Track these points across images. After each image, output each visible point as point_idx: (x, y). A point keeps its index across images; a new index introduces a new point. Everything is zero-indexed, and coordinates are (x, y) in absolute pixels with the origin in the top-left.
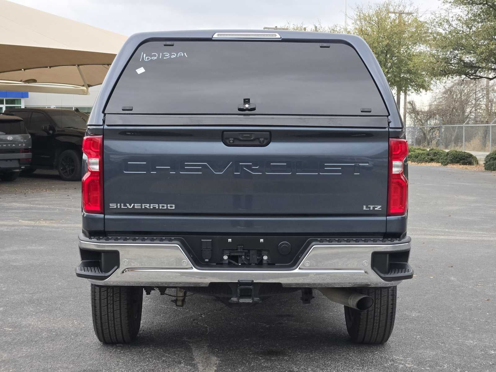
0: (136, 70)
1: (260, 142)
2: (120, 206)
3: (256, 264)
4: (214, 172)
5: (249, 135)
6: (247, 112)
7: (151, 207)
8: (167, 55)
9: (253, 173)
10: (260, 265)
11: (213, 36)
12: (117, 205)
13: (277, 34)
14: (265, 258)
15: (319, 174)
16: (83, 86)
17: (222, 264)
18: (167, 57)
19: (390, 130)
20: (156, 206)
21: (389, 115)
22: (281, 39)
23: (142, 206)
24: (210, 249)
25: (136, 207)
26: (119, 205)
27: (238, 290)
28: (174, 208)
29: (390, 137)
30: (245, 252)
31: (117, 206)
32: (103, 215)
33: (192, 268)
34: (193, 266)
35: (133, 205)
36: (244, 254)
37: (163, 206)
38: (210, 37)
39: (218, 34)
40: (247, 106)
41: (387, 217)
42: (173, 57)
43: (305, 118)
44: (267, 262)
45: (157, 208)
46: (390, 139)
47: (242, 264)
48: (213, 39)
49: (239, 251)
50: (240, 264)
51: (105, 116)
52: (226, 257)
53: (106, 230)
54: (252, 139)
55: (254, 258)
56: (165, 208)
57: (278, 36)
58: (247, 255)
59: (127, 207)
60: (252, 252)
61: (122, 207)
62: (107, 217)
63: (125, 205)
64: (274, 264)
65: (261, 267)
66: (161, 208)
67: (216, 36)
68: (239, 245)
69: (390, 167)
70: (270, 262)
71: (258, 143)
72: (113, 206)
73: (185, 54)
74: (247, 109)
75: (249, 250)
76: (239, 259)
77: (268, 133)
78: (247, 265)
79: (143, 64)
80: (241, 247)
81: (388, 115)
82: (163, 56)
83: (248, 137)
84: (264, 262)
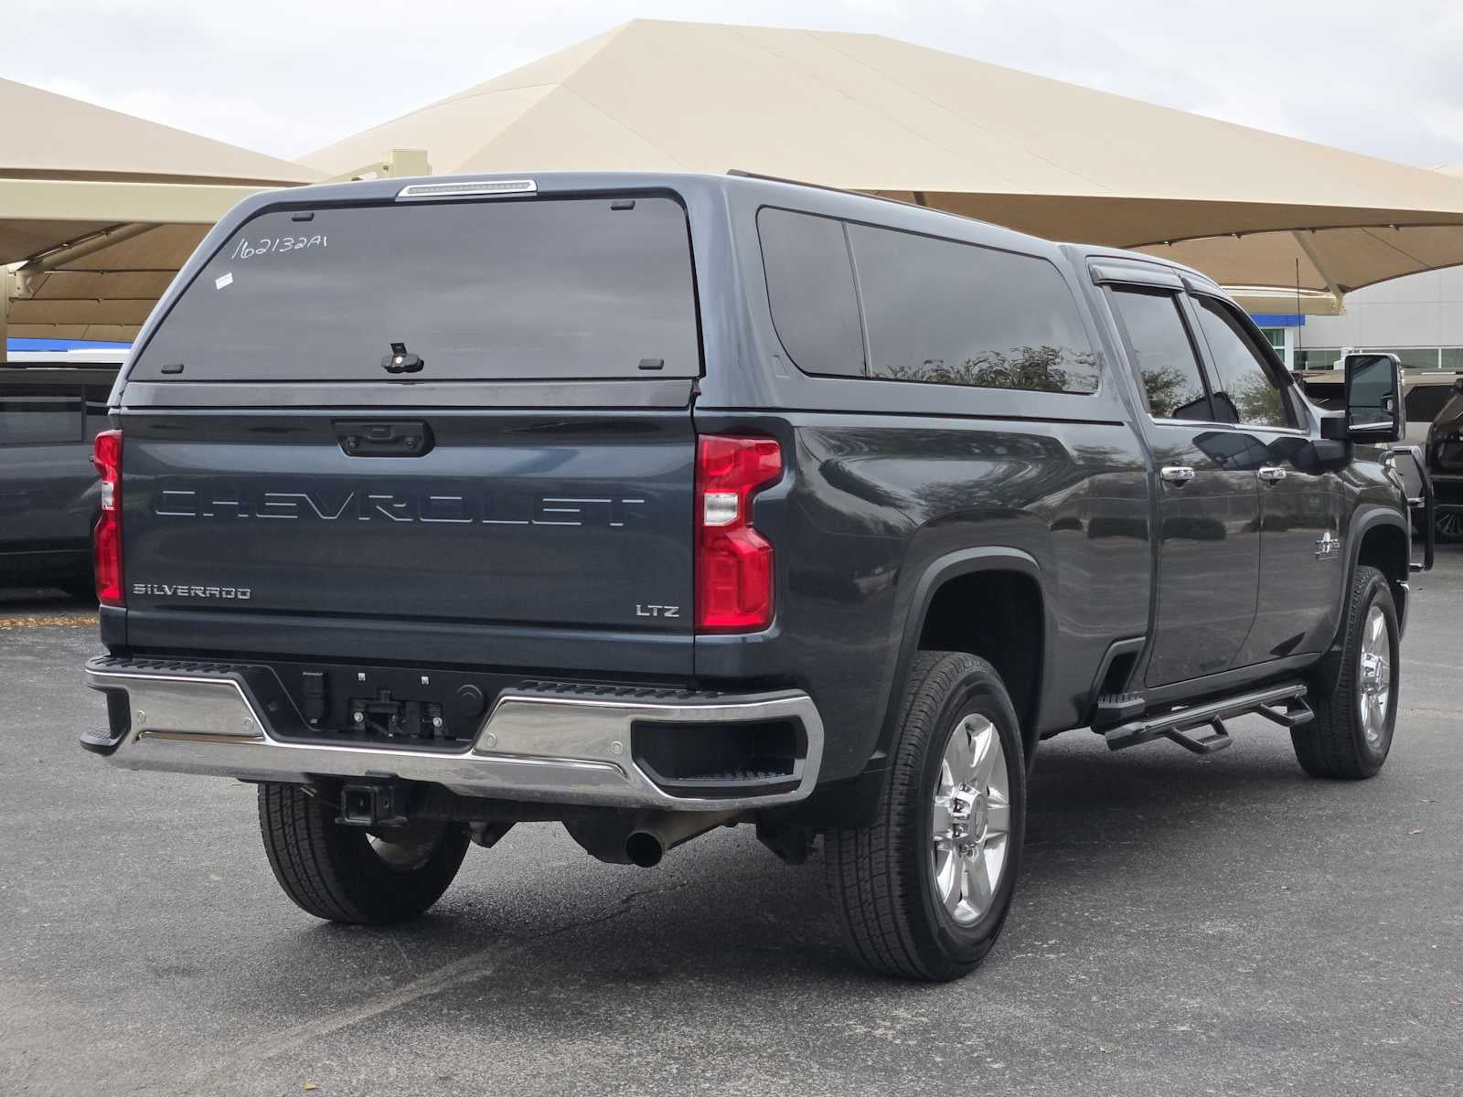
1: (408, 446)
2: (152, 588)
3: (420, 737)
4: (320, 515)
5: (383, 430)
6: (404, 375)
7: (207, 595)
8: (289, 244)
9: (396, 519)
10: (427, 738)
11: (399, 192)
12: (146, 587)
13: (531, 182)
14: (437, 722)
16: (1326, 290)
17: (351, 732)
18: (288, 246)
19: (697, 413)
20: (215, 590)
21: (703, 373)
22: (534, 194)
23: (190, 592)
24: (318, 696)
25: (179, 593)
26: (149, 586)
27: (343, 794)
28: (248, 597)
29: (698, 431)
30: (396, 707)
31: (146, 591)
32: (125, 610)
33: (262, 735)
34: (265, 734)
35: (174, 587)
36: (395, 710)
37: (228, 593)
38: (391, 195)
39: (411, 189)
40: (399, 360)
41: (697, 637)
42: (298, 247)
43: (499, 388)
44: (441, 731)
45: (218, 596)
46: (700, 436)
47: (395, 734)
48: (397, 200)
49: (383, 701)
50: (391, 735)
51: (126, 385)
52: (358, 717)
53: (130, 643)
54: (391, 438)
55: (415, 720)
56: (232, 596)
57: (533, 187)
58: (401, 713)
59: (164, 591)
60: (410, 707)
61: (156, 592)
62: (131, 613)
63: (160, 589)
64: (454, 739)
65: (430, 745)
66: (224, 596)
67: (404, 194)
68: (382, 689)
69: (698, 507)
70: (447, 733)
71: (405, 448)
72: (139, 589)
73: (325, 238)
75: (403, 702)
76: (388, 721)
77: (421, 424)
78: (404, 738)
80: (386, 694)
81: (697, 373)
83: (382, 433)
84: (437, 732)
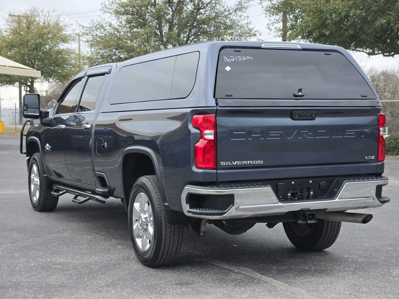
0: (225, 68)
1: (312, 117)
3: (306, 198)
4: (286, 137)
7: (248, 163)
9: (309, 138)
10: (308, 198)
12: (226, 163)
13: (298, 45)
14: (312, 193)
15: (343, 137)
17: (287, 199)
18: (240, 59)
22: (301, 49)
23: (242, 163)
25: (238, 164)
26: (227, 162)
27: (307, 215)
28: (262, 163)
30: (300, 190)
32: (216, 170)
34: (279, 201)
35: (236, 162)
36: (299, 191)
38: (260, 46)
40: (300, 93)
41: (377, 163)
42: (244, 59)
44: (313, 196)
45: (252, 163)
46: (378, 113)
48: (262, 48)
49: (297, 189)
50: (296, 199)
51: (216, 100)
52: (289, 194)
53: (218, 180)
54: (308, 115)
55: (305, 193)
56: (257, 163)
57: (299, 47)
58: (301, 192)
59: (233, 164)
60: (304, 190)
61: (230, 164)
62: (218, 171)
63: (231, 163)
64: (317, 197)
66: (254, 163)
67: (263, 46)
68: (298, 186)
69: (379, 131)
70: (314, 196)
71: (311, 118)
72: (223, 163)
73: (250, 57)
74: (301, 96)
76: (296, 195)
77: (317, 111)
78: (301, 199)
79: (227, 64)
81: (376, 98)
82: (238, 58)
83: (306, 114)
84: (311, 196)
